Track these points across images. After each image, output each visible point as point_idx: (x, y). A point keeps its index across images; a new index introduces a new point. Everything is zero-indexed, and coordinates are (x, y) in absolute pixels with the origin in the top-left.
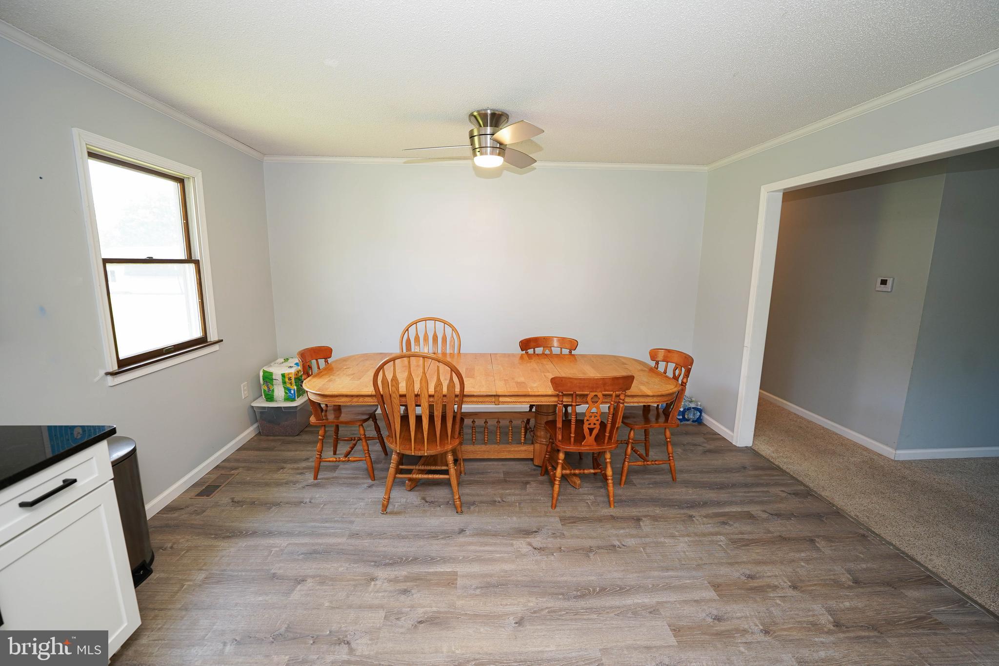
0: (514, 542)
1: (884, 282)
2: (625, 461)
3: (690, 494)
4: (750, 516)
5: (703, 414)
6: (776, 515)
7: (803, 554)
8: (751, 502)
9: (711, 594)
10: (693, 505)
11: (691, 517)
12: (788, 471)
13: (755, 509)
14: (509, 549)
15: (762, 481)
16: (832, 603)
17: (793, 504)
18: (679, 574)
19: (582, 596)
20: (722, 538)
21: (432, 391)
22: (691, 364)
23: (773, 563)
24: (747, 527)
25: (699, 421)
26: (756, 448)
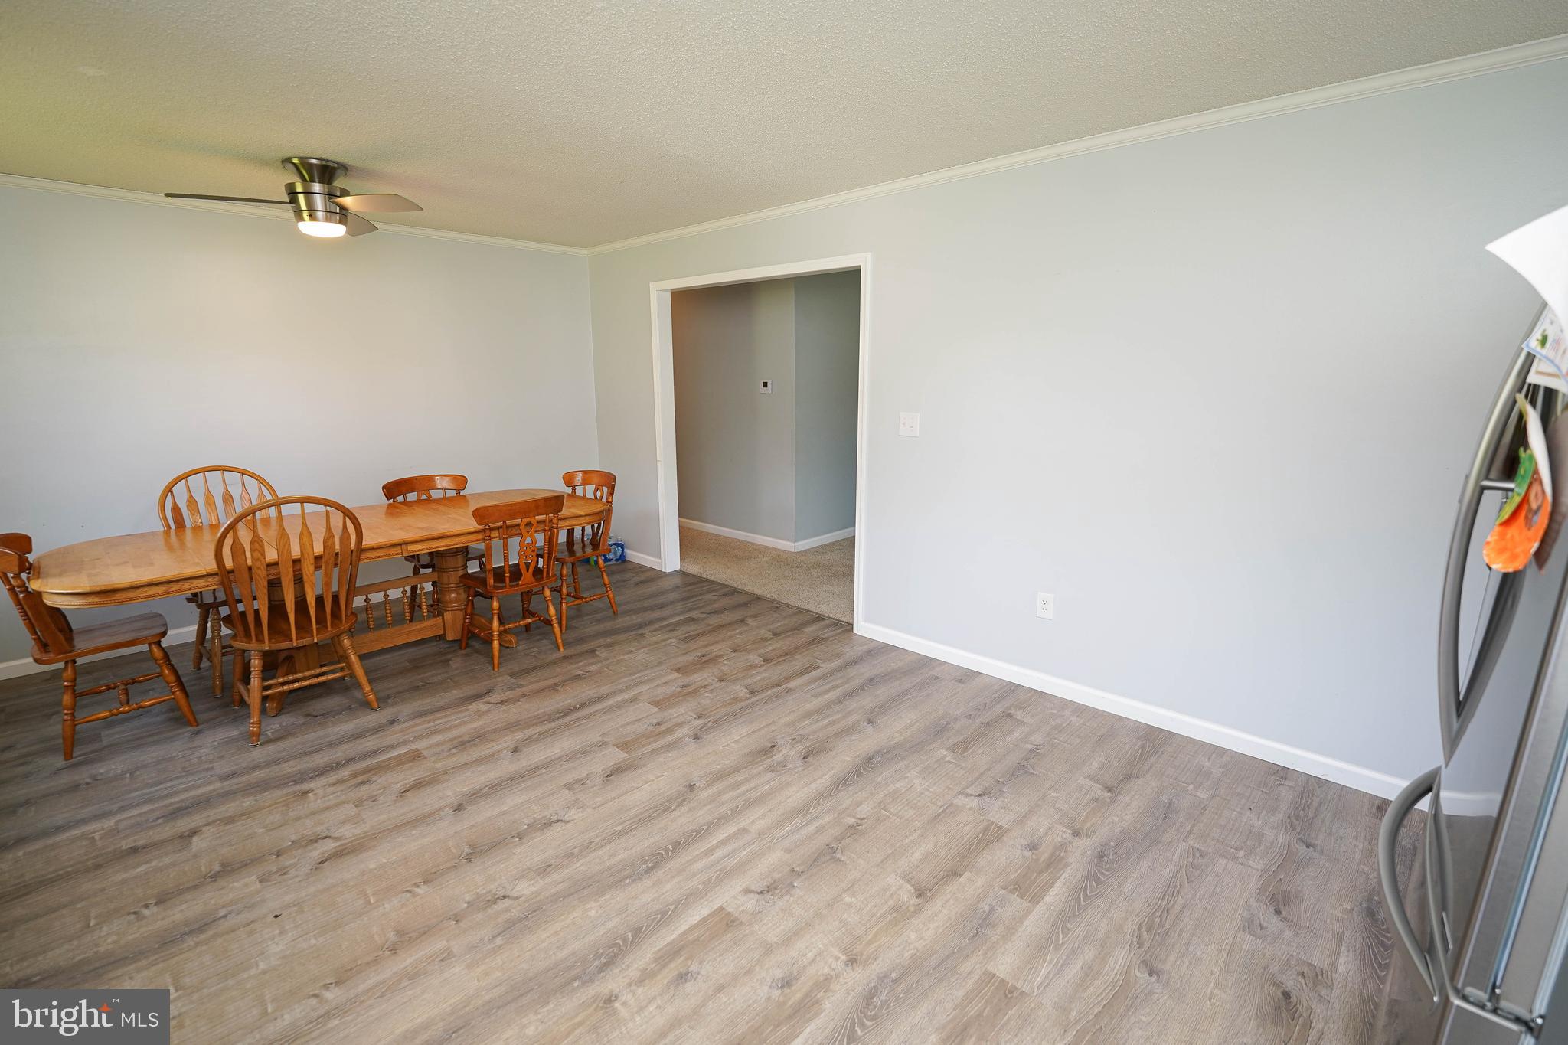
0: (469, 707)
1: (765, 385)
2: (561, 603)
3: (636, 619)
4: (692, 620)
5: (625, 550)
6: (713, 612)
7: (737, 631)
8: (690, 610)
9: (676, 675)
10: (641, 626)
11: (642, 635)
12: (715, 580)
13: (694, 614)
14: (467, 713)
15: (696, 593)
16: (762, 651)
17: (724, 602)
18: (646, 672)
19: (566, 715)
20: (673, 640)
21: (318, 549)
22: (614, 481)
23: (717, 642)
24: (692, 628)
25: (622, 559)
26: (684, 570)
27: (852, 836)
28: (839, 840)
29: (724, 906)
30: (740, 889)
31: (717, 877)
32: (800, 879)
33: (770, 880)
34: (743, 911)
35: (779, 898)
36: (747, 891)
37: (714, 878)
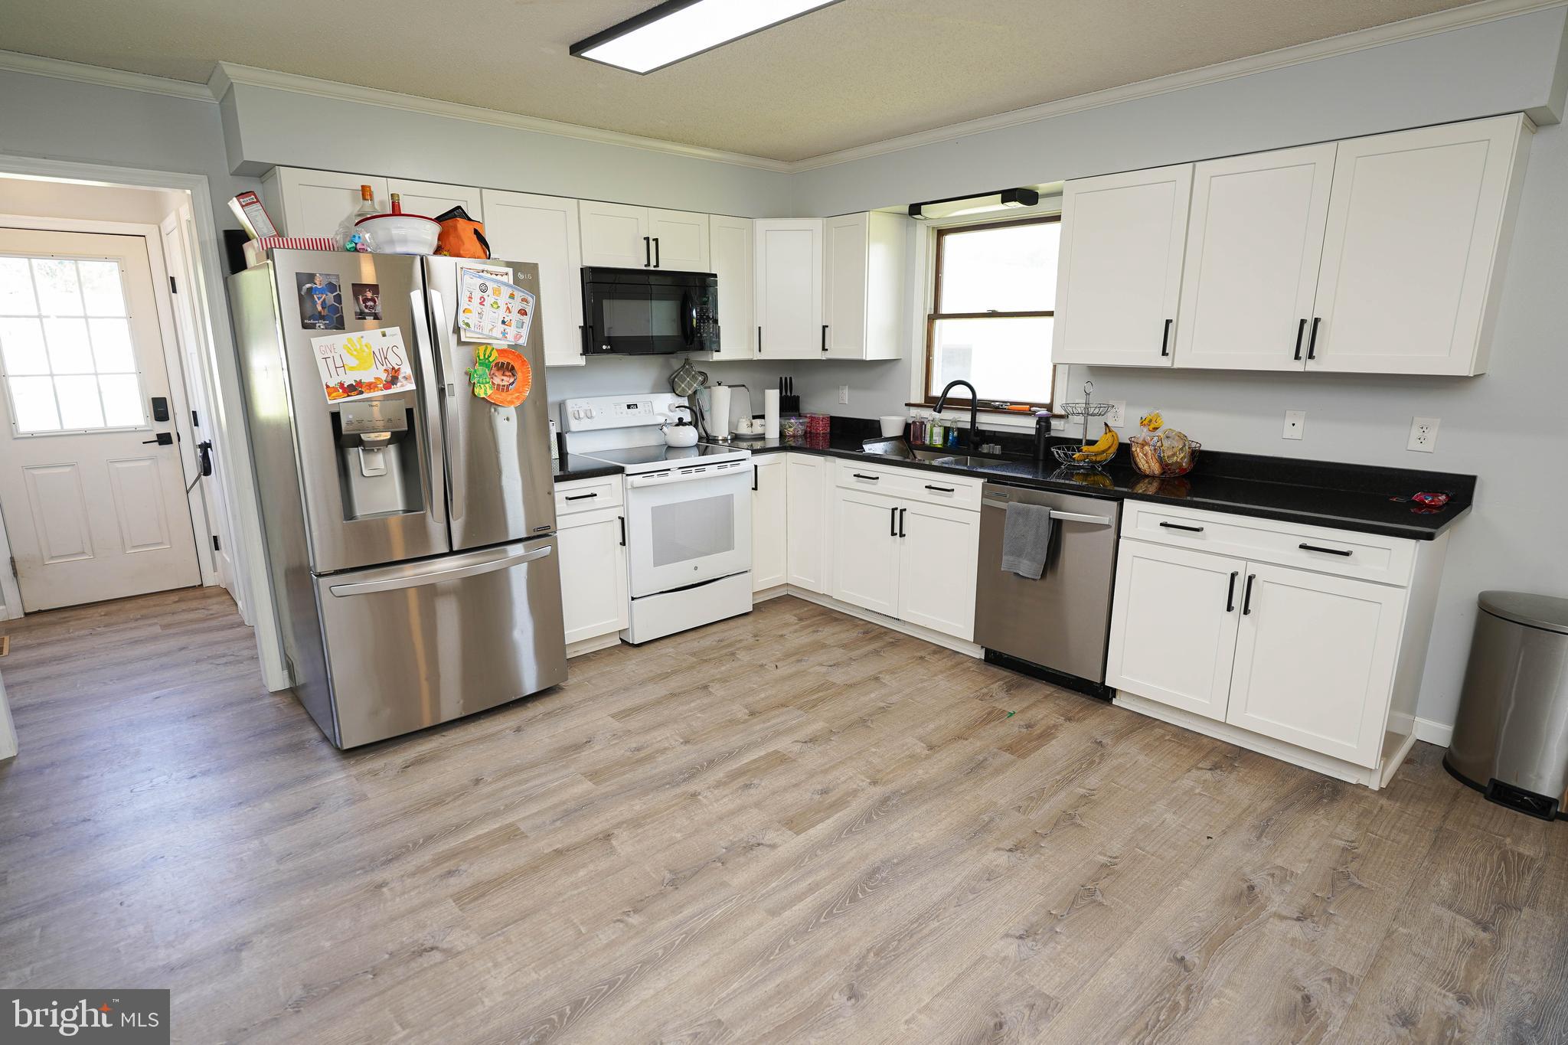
27: (643, 898)
28: (662, 895)
29: (795, 835)
30: (779, 849)
31: (803, 861)
32: (718, 855)
33: (749, 856)
34: (778, 830)
35: (742, 839)
36: (773, 846)
37: (806, 860)
